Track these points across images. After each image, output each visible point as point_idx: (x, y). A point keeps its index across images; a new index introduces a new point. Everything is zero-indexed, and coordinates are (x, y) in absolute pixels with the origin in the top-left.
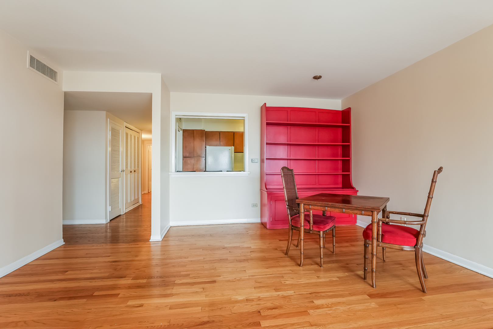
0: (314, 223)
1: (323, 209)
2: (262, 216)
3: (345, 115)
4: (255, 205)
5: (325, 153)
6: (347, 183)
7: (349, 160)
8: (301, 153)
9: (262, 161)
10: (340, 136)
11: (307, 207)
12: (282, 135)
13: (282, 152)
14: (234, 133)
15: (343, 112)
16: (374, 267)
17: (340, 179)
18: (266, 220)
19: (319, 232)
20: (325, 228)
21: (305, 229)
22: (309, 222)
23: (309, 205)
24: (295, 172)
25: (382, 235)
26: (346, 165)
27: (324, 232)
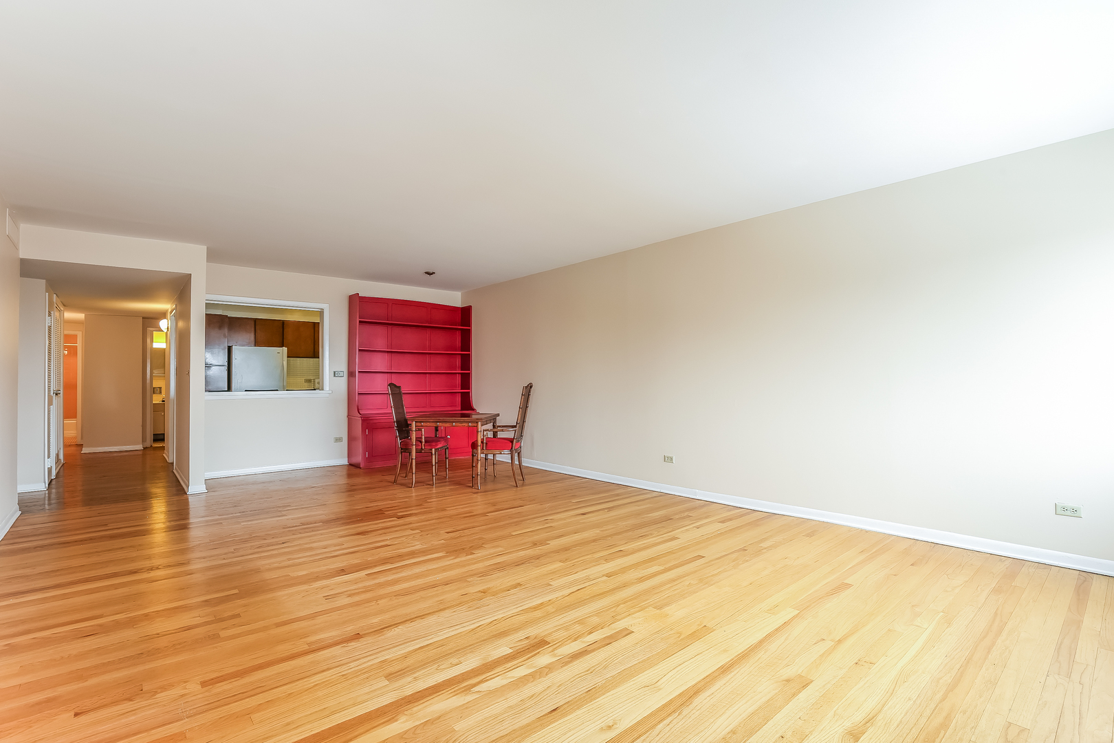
0: (426, 442)
1: (434, 425)
2: (350, 455)
3: (464, 314)
4: (338, 440)
5: (439, 364)
6: (467, 404)
7: (469, 373)
8: (406, 364)
9: (351, 374)
10: (458, 343)
11: (419, 424)
12: (380, 338)
13: (379, 362)
14: (283, 323)
15: (463, 309)
16: (479, 471)
17: (458, 399)
18: (359, 459)
19: (431, 450)
20: (437, 445)
21: (416, 449)
22: (421, 442)
23: (421, 422)
24: (404, 390)
25: (486, 443)
26: (466, 381)
27: (436, 450)
